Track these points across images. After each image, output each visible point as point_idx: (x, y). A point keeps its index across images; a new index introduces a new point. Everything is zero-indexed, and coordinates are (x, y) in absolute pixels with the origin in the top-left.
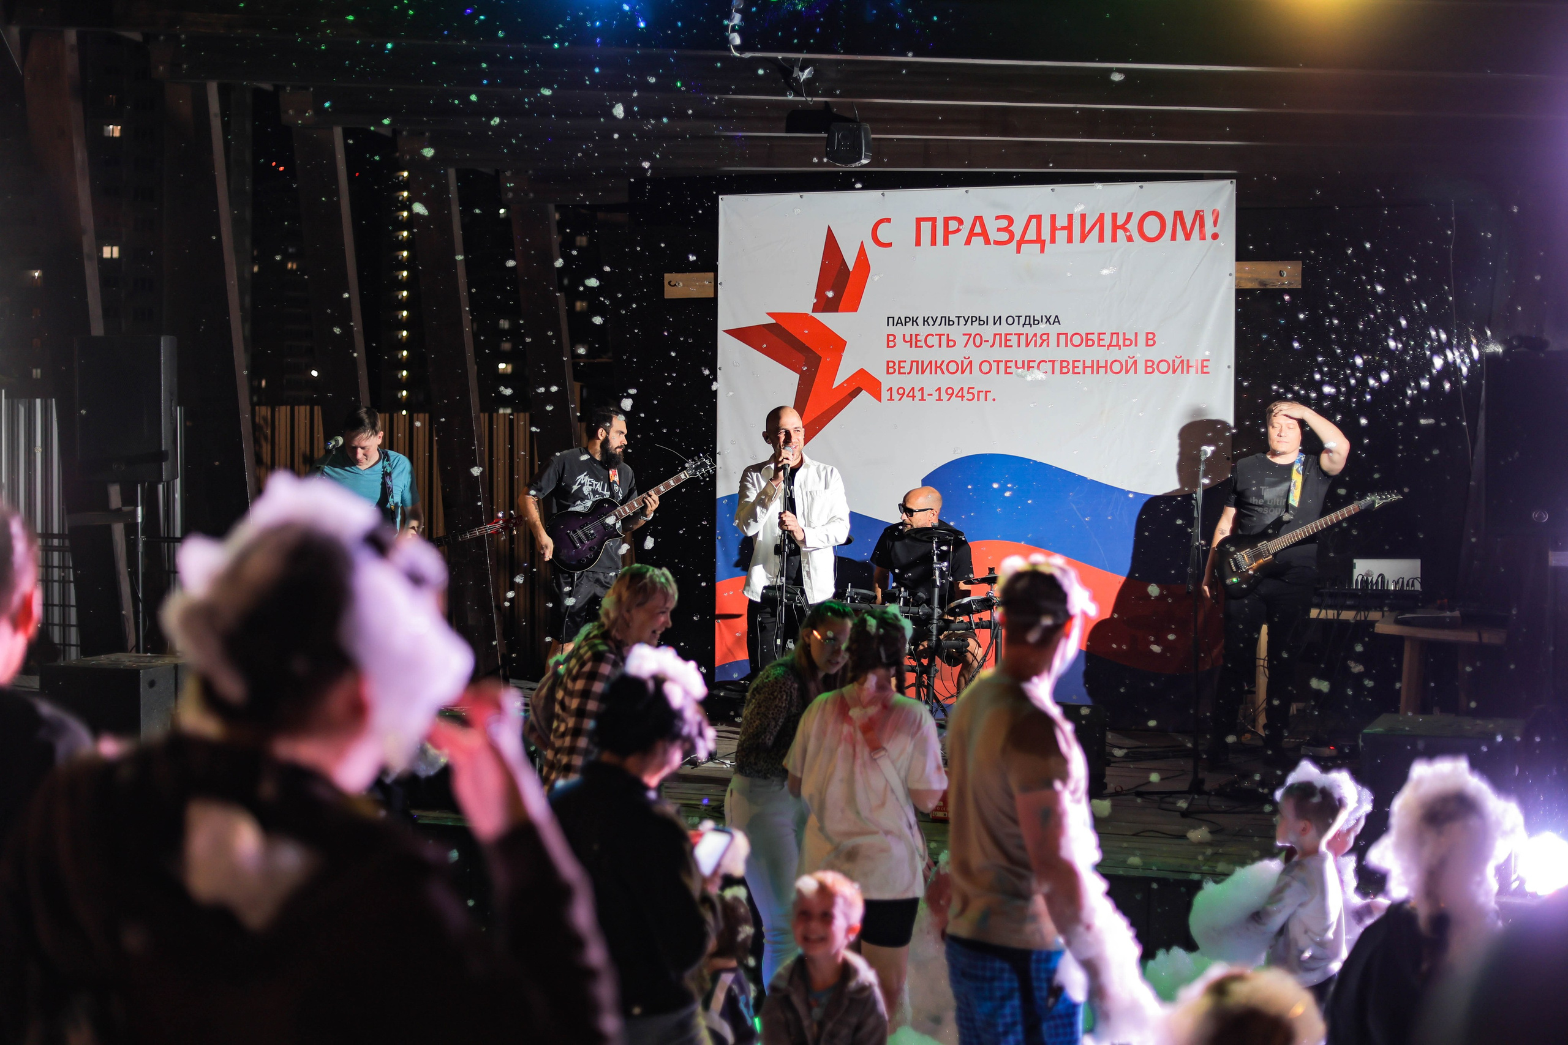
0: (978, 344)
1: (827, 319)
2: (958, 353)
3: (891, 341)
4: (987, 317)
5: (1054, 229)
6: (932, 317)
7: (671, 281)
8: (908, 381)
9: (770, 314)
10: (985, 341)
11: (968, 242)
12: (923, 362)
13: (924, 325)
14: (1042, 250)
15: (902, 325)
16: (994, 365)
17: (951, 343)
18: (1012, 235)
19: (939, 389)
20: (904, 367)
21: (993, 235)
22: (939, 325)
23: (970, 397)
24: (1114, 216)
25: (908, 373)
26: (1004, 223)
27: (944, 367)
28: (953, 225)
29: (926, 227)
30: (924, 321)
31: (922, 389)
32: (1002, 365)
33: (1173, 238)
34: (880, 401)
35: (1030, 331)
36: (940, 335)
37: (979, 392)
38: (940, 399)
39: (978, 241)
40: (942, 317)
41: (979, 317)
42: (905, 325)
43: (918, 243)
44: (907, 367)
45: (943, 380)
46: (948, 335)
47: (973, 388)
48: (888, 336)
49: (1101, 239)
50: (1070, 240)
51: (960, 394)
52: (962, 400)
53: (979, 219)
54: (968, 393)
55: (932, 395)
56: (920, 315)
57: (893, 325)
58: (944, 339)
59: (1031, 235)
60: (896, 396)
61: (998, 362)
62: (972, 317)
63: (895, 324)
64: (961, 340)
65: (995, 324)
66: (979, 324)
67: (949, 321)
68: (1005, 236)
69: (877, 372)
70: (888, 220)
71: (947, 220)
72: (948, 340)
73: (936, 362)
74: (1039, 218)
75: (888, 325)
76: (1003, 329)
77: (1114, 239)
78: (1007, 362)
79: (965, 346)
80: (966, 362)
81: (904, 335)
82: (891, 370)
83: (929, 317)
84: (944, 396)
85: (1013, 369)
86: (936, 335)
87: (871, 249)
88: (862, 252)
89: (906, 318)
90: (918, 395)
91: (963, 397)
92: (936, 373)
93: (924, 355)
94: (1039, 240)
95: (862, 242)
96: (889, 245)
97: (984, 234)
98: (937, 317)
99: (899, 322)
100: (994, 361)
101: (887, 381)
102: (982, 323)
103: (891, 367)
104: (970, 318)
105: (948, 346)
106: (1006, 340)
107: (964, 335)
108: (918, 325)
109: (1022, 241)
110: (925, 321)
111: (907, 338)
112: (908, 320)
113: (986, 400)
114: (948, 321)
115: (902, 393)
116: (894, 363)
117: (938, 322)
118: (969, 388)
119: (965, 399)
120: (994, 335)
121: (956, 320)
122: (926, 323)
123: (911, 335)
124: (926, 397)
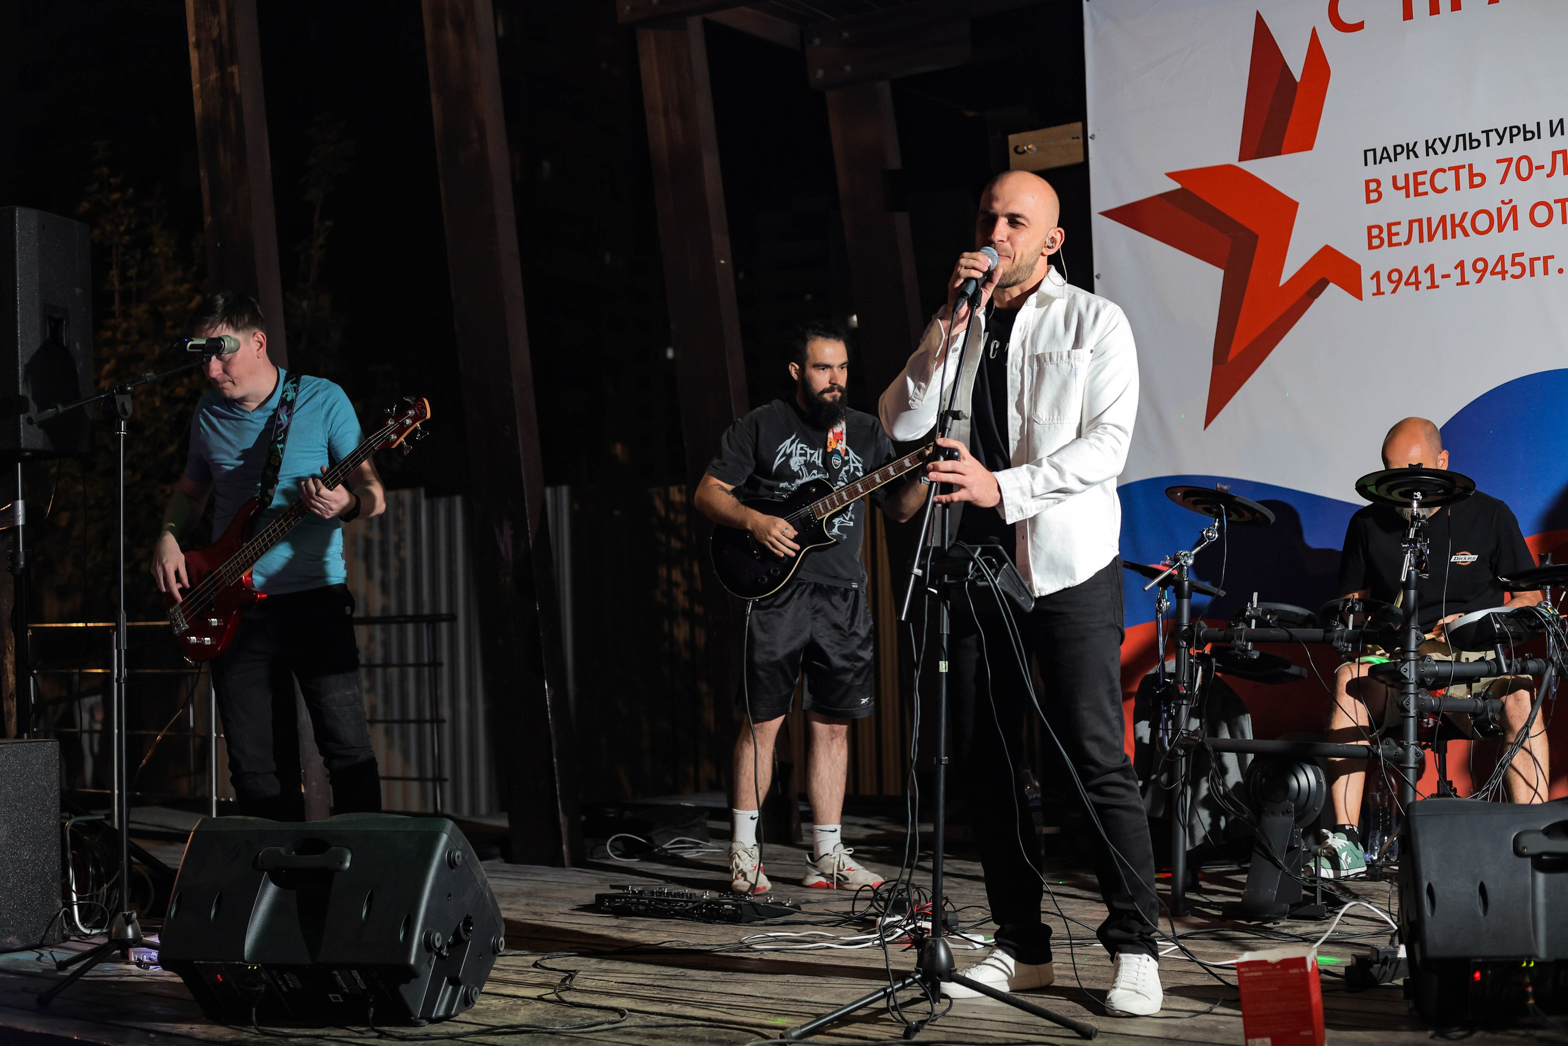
0: (1524, 174)
1: (1263, 169)
2: (1490, 197)
3: (1372, 192)
4: (1538, 124)
6: (1441, 139)
7: (1018, 146)
8: (1404, 258)
9: (1173, 176)
10: (1538, 168)
12: (1429, 220)
13: (1428, 155)
15: (1391, 161)
16: (1556, 208)
17: (1477, 180)
19: (1461, 265)
20: (1397, 234)
22: (1454, 151)
23: (1517, 270)
25: (1406, 243)
27: (1467, 224)
30: (1427, 148)
31: (1431, 268)
34: (1361, 300)
36: (1457, 169)
37: (1532, 260)
38: (1463, 282)
40: (1458, 137)
41: (1524, 126)
42: (1396, 160)
43: (1408, 14)
44: (1403, 230)
45: (1468, 247)
46: (1471, 166)
47: (1522, 254)
48: (1367, 182)
51: (1499, 269)
52: (1504, 278)
54: (1514, 264)
55: (1448, 276)
56: (1419, 136)
57: (1375, 163)
58: (1464, 174)
60: (1387, 287)
61: (1563, 202)
62: (1511, 128)
63: (1378, 161)
64: (1494, 172)
65: (1552, 134)
66: (1525, 139)
67: (1471, 141)
69: (1353, 248)
72: (1472, 175)
73: (1453, 216)
75: (1366, 164)
79: (1502, 182)
80: (1506, 210)
81: (1394, 178)
82: (1376, 242)
83: (1435, 140)
84: (1471, 276)
86: (1450, 169)
87: (1330, 38)
88: (1315, 46)
89: (1395, 147)
90: (1425, 279)
91: (1503, 273)
92: (1454, 236)
93: (1432, 207)
95: (1314, 30)
96: (1360, 26)
98: (1449, 138)
99: (1386, 155)
100: (1556, 201)
101: (1370, 262)
102: (1529, 135)
103: (1375, 237)
104: (1508, 130)
105: (1472, 186)
107: (1499, 161)
108: (1417, 156)
110: (1430, 147)
111: (1401, 183)
112: (1399, 150)
113: (1546, 272)
114: (1469, 142)
115: (1397, 279)
116: (1381, 229)
117: (1452, 145)
118: (1514, 256)
119: (1508, 276)
120: (1554, 154)
121: (1483, 138)
122: (1430, 150)
123: (1407, 176)
124: (1438, 280)
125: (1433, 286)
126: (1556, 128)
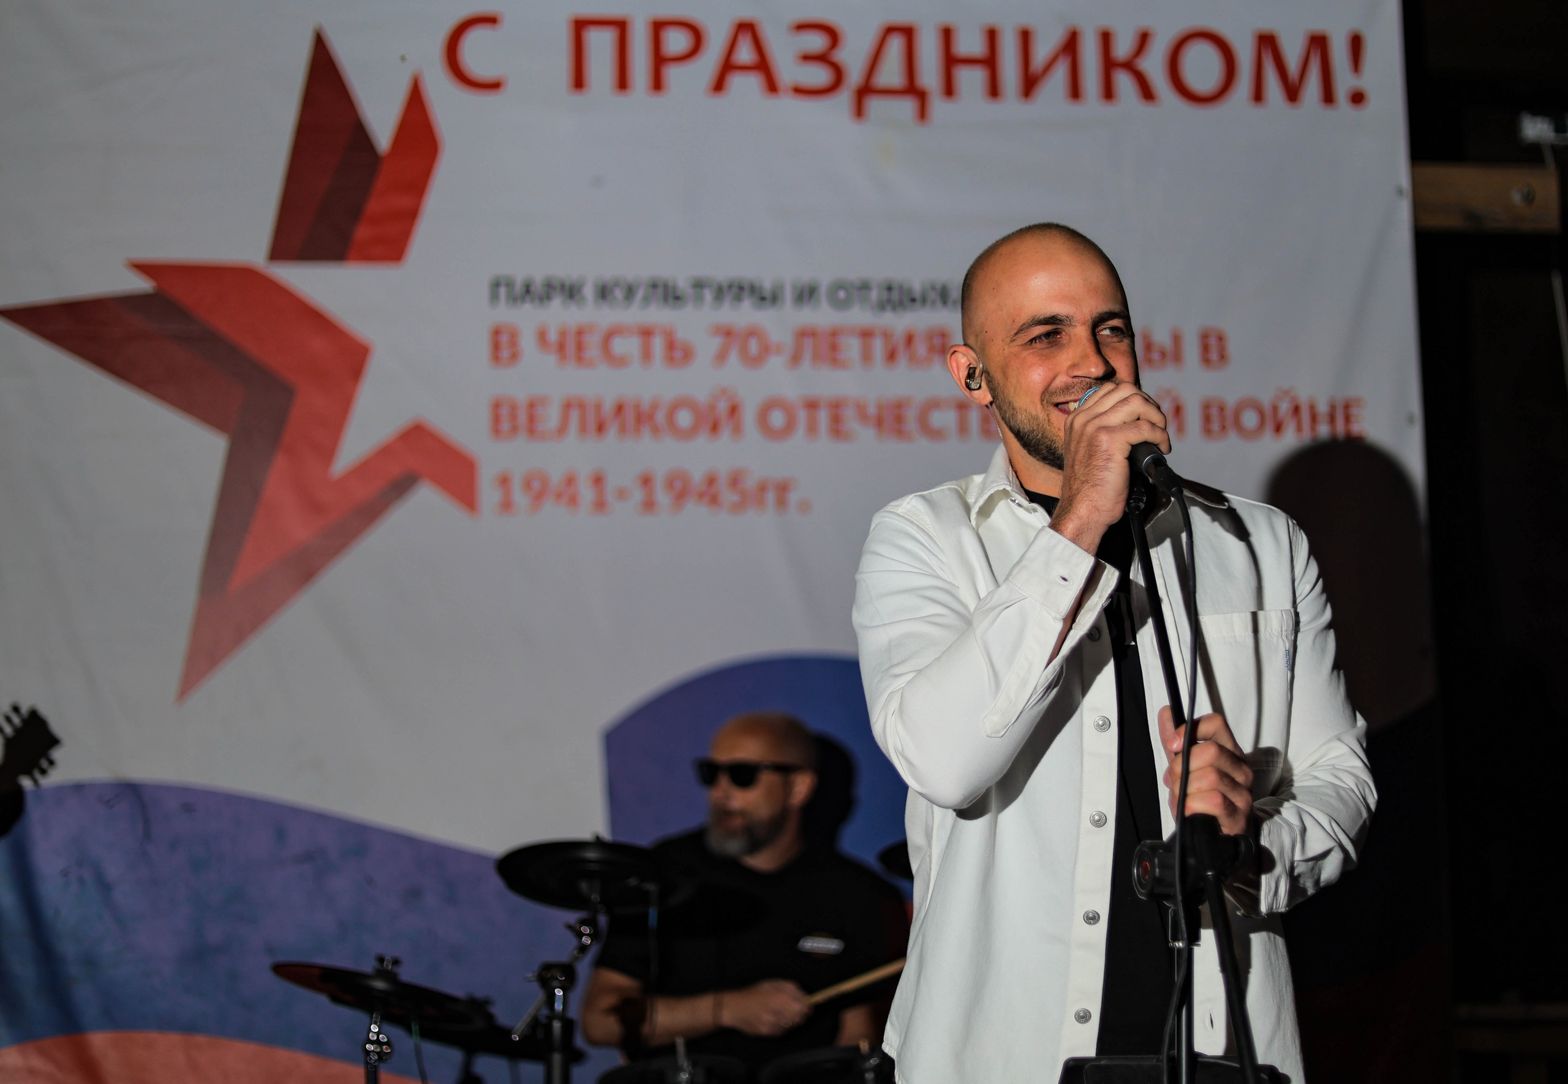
1: (311, 281)
2: (698, 381)
3: (503, 345)
4: (777, 284)
5: (951, 61)
6: (622, 282)
8: (555, 458)
9: (141, 267)
10: (775, 349)
11: (719, 86)
12: (597, 403)
13: (599, 302)
14: (923, 113)
15: (537, 302)
16: (802, 415)
18: (839, 75)
19: (648, 478)
20: (543, 419)
21: (789, 71)
22: (644, 304)
23: (736, 499)
24: (1106, 38)
25: (559, 436)
26: (816, 42)
28: (676, 41)
29: (601, 42)
30: (601, 293)
31: (598, 480)
32: (823, 417)
33: (1258, 95)
34: (477, 514)
35: (900, 322)
36: (646, 333)
37: (760, 486)
38: (649, 506)
39: (746, 85)
40: (650, 283)
41: (756, 284)
42: (546, 302)
43: (579, 81)
44: (551, 417)
45: (662, 454)
46: (669, 331)
47: (744, 475)
48: (496, 330)
49: (1075, 91)
50: (994, 90)
51: (707, 492)
52: (715, 508)
53: (745, 29)
54: (732, 487)
55: (626, 494)
56: (589, 274)
57: (510, 302)
58: (658, 344)
59: (891, 73)
60: (520, 498)
61: (810, 405)
62: (736, 283)
63: (516, 300)
64: (706, 346)
65: (799, 303)
66: (757, 303)
67: (672, 292)
68: (819, 75)
69: (465, 430)
70: (490, 20)
71: (658, 27)
72: (671, 345)
73: (637, 403)
74: (908, 33)
75: (495, 302)
76: (822, 316)
77: (1108, 93)
78: (833, 405)
79: (719, 362)
80: (722, 405)
81: (542, 333)
82: (506, 426)
83: (613, 282)
85: (852, 426)
86: (636, 330)
87: (444, 95)
88: (416, 103)
89: (546, 282)
90: (586, 494)
91: (714, 500)
92: (636, 433)
94: (912, 89)
95: (417, 78)
96: (494, 86)
97: (763, 66)
98: (636, 282)
99: (528, 293)
100: (801, 403)
101: (495, 457)
102: (763, 299)
103: (504, 418)
104: (730, 286)
105: (670, 360)
106: (833, 346)
107: (714, 331)
108: (581, 302)
109: (865, 91)
110: (604, 292)
112: (553, 288)
113: (781, 505)
114: (669, 294)
115: (539, 489)
116: (513, 406)
117: (640, 294)
118: (732, 476)
119: (721, 507)
120: (800, 334)
121: (690, 291)
122: (605, 299)
123: (563, 331)
124: (610, 497)
125: (600, 507)
126: (806, 294)
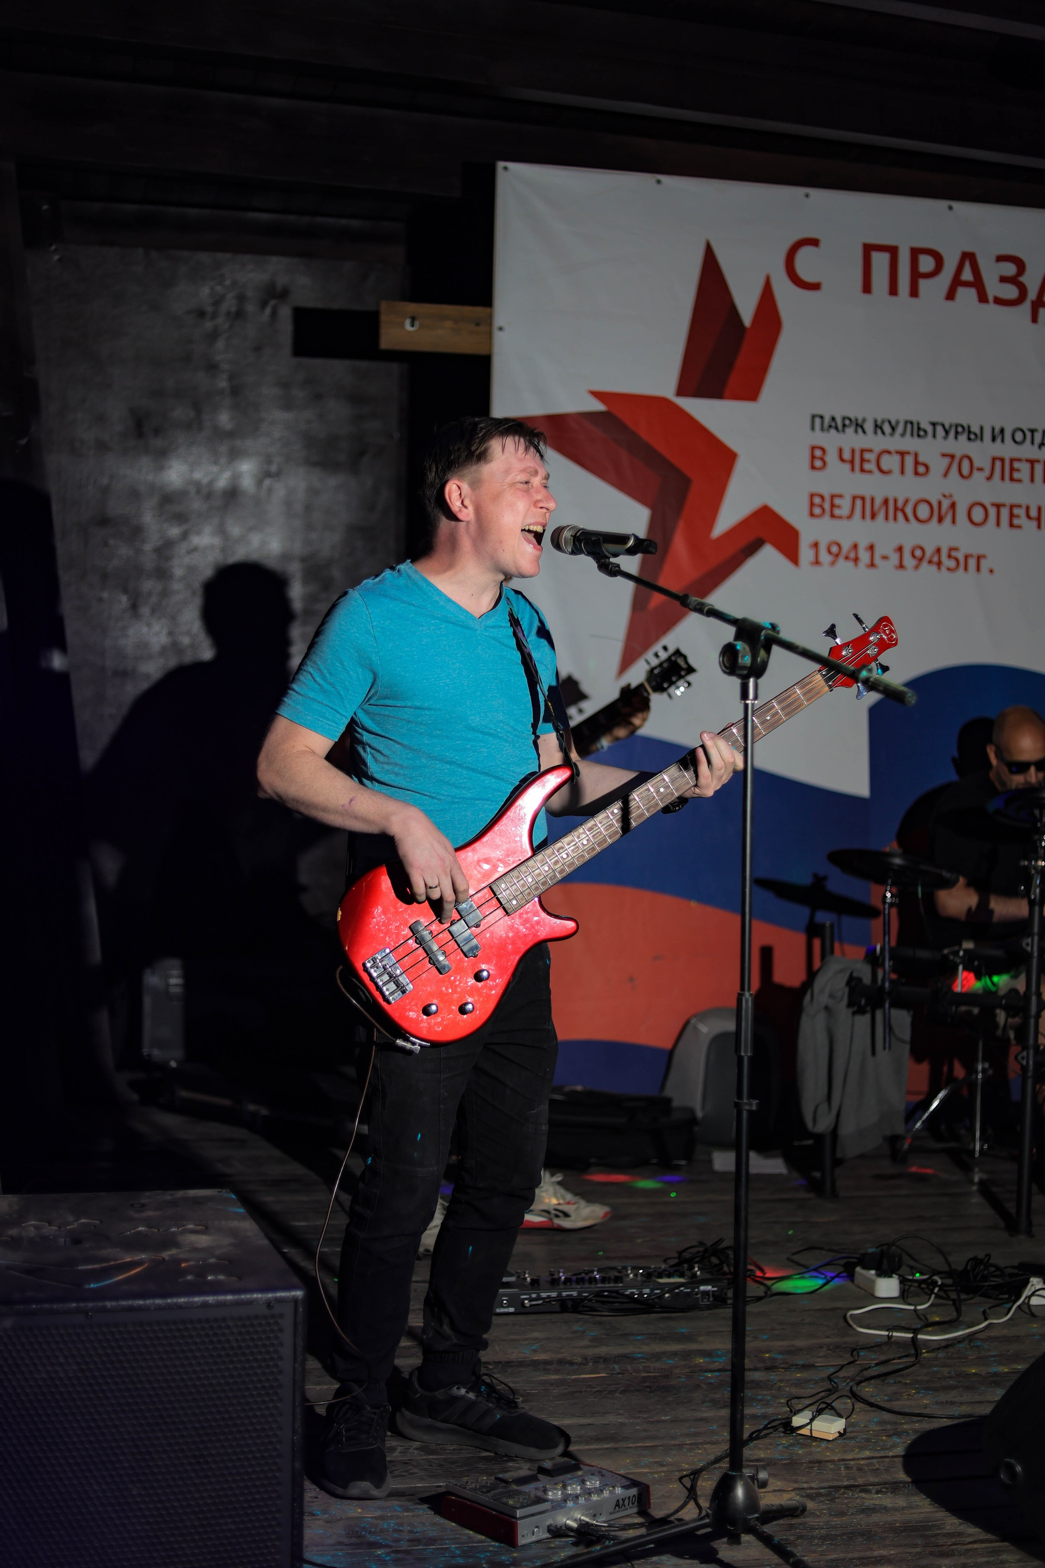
0: (966, 470)
1: (701, 409)
3: (817, 459)
4: (982, 427)
6: (890, 421)
7: (393, 317)
9: (598, 395)
10: (979, 469)
11: (951, 295)
12: (872, 499)
13: (876, 433)
15: (838, 431)
16: (992, 511)
18: (1023, 291)
20: (840, 507)
21: (994, 288)
22: (902, 436)
23: (952, 564)
25: (848, 518)
26: (1010, 269)
28: (926, 264)
29: (880, 261)
30: (876, 427)
31: (871, 548)
32: (1005, 512)
34: (799, 566)
36: (902, 454)
37: (967, 557)
38: (901, 566)
39: (967, 295)
40: (906, 422)
41: (969, 426)
42: (843, 431)
43: (867, 288)
44: (845, 505)
45: (908, 533)
46: (916, 455)
47: (958, 550)
48: (813, 448)
51: (936, 559)
52: (940, 570)
53: (969, 257)
54: (950, 556)
55: (888, 558)
56: (869, 413)
57: (822, 430)
58: (909, 461)
60: (825, 557)
61: (998, 506)
62: (957, 426)
63: (825, 429)
64: (938, 465)
65: (994, 440)
66: (969, 439)
67: (919, 429)
68: (1011, 292)
69: (794, 513)
70: (814, 242)
71: (915, 253)
72: (917, 463)
73: (896, 501)
75: (813, 429)
76: (1007, 450)
78: (1012, 507)
79: (945, 476)
80: (946, 504)
81: (841, 451)
82: (818, 511)
83: (884, 420)
84: (909, 561)
85: (1022, 521)
86: (897, 452)
87: (784, 290)
88: (767, 295)
89: (844, 419)
90: (864, 556)
91: (939, 564)
92: (895, 519)
93: (876, 487)
95: (767, 280)
96: (815, 287)
97: (978, 284)
98: (898, 422)
99: (834, 425)
100: (993, 505)
101: (810, 530)
102: (972, 436)
103: (817, 505)
104: (954, 427)
105: (916, 473)
106: (1012, 469)
107: (943, 455)
108: (864, 432)
109: (1039, 304)
110: (878, 427)
111: (847, 455)
112: (848, 422)
113: (978, 569)
114: (918, 431)
115: (836, 552)
116: (822, 497)
117: (900, 429)
118: (951, 549)
119: (943, 569)
120: (994, 460)
121: (930, 429)
122: (879, 431)
123: (853, 451)
124: (877, 560)
125: (872, 565)
126: (998, 435)
